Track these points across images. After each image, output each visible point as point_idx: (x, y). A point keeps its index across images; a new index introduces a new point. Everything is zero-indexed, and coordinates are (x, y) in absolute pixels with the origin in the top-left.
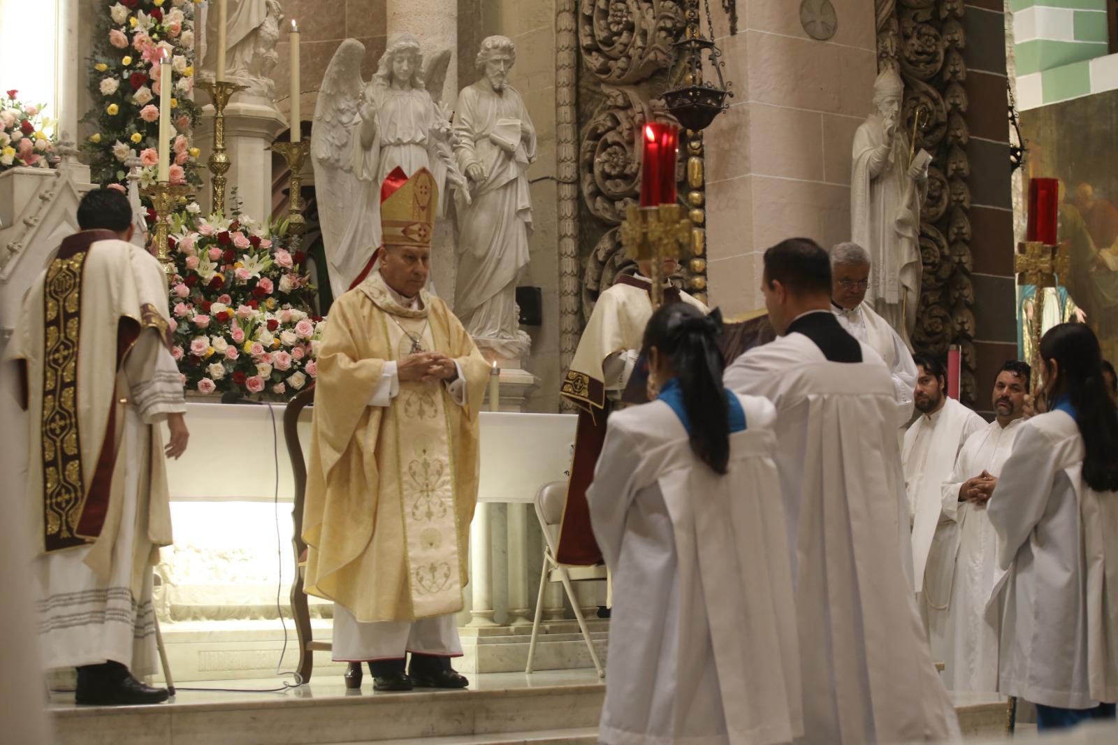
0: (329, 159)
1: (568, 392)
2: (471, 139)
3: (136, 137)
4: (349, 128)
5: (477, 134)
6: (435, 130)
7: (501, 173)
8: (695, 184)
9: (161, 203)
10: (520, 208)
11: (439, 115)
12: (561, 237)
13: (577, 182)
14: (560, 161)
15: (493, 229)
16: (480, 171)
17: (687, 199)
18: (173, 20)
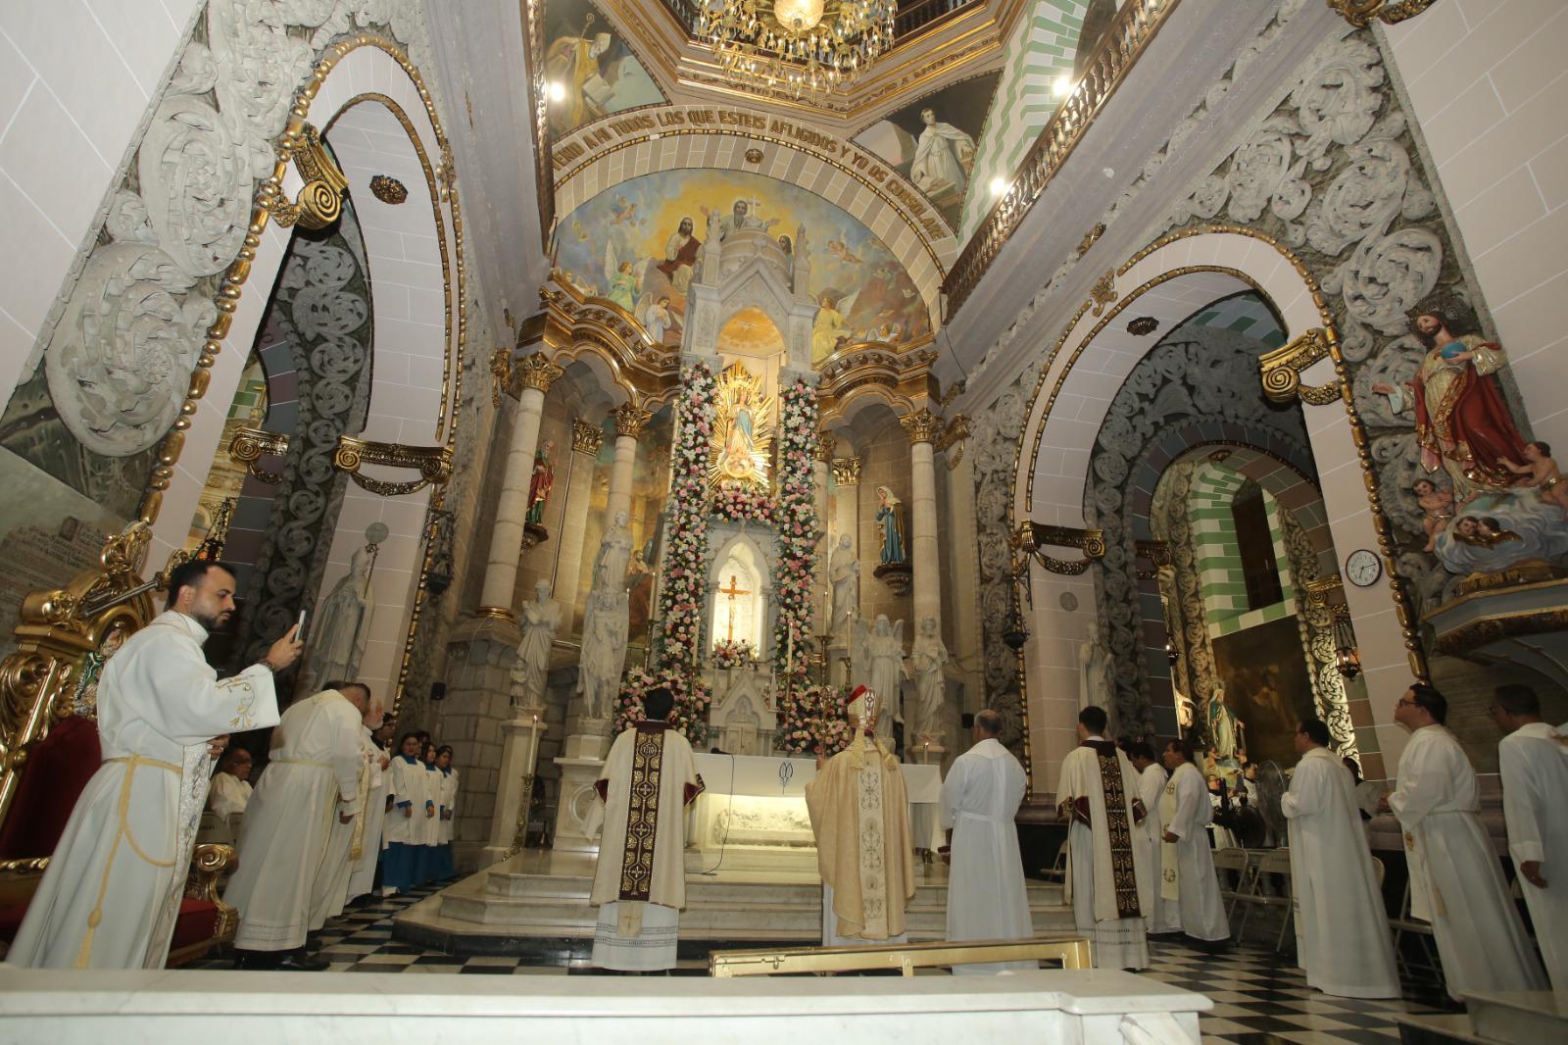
5: (921, 653)
10: (938, 682)
13: (984, 672)
18: (803, 613)
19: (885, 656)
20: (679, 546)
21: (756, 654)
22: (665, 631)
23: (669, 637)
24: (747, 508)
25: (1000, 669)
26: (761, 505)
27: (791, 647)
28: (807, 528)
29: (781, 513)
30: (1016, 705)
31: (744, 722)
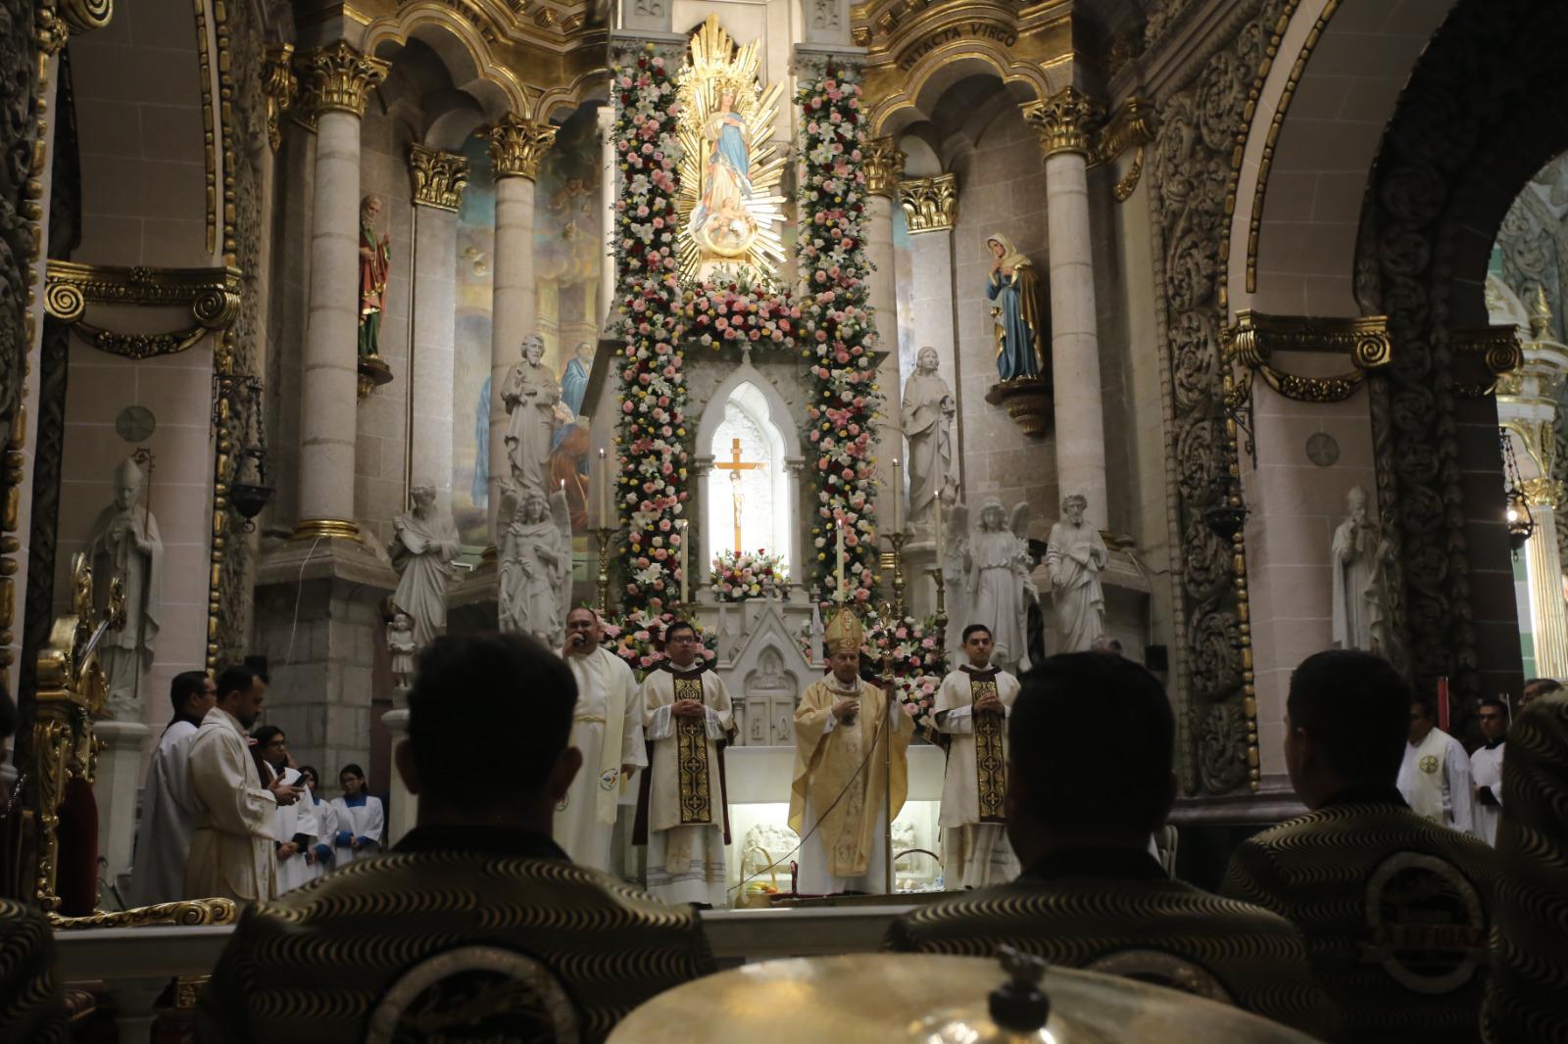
2: (1058, 557)
5: (1063, 554)
6: (1015, 557)
7: (1078, 579)
8: (1240, 573)
10: (1093, 600)
11: (1018, 547)
13: (1181, 573)
14: (1172, 560)
15: (1075, 615)
17: (1237, 582)
18: (858, 498)
19: (998, 566)
20: (641, 400)
21: (783, 571)
22: (629, 545)
23: (637, 556)
24: (752, 320)
25: (1207, 570)
26: (775, 314)
27: (842, 556)
28: (856, 349)
29: (811, 325)
30: (1233, 629)
31: (773, 688)
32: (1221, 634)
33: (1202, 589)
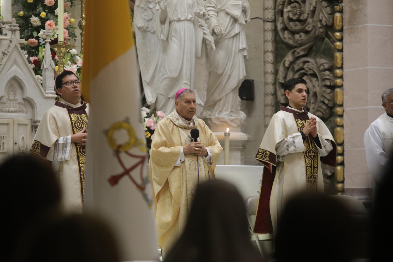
0: (143, 26)
1: (259, 158)
2: (215, 12)
3: (43, 15)
4: (153, 11)
5: (219, 9)
6: (197, 13)
7: (231, 30)
8: (338, 28)
9: (60, 53)
10: (241, 48)
11: (199, 4)
12: (265, 52)
13: (274, 21)
14: (265, 9)
15: (227, 59)
16: (220, 30)
17: (333, 36)
19: (186, 20)
25: (304, 22)
30: (327, 73)
31: (15, 112)
32: (314, 75)
33: (297, 36)
